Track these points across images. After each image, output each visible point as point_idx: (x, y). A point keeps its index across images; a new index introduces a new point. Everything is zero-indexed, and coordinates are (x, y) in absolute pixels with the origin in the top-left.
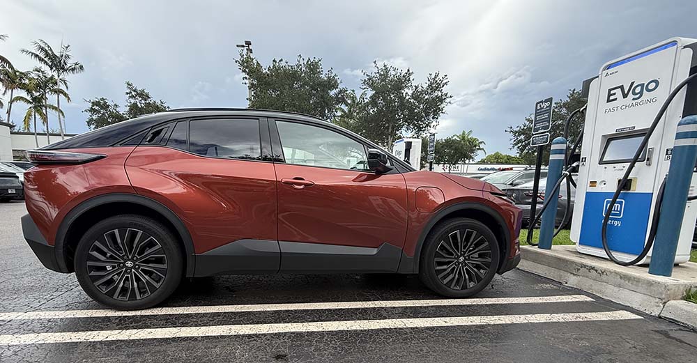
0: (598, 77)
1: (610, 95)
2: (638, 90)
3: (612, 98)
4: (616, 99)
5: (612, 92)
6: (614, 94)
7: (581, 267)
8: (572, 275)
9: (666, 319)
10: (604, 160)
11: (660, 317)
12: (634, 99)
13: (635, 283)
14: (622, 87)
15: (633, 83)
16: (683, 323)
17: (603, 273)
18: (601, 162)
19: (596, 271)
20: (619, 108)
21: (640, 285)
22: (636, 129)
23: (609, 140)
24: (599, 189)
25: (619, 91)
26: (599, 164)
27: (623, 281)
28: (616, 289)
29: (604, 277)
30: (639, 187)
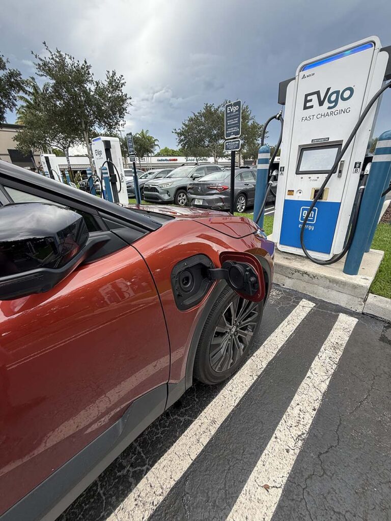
0: (294, 79)
1: (306, 101)
2: (333, 98)
3: (308, 104)
4: (312, 107)
5: (309, 98)
6: (311, 100)
7: (295, 272)
8: (287, 278)
9: (367, 314)
10: (300, 170)
11: (363, 314)
12: (329, 108)
13: (342, 286)
14: (318, 93)
15: (329, 89)
16: (381, 318)
17: (314, 277)
18: (298, 173)
19: (309, 275)
20: (315, 117)
21: (346, 287)
22: (329, 141)
23: (303, 149)
24: (296, 197)
25: (315, 97)
26: (296, 174)
27: (331, 284)
28: (326, 290)
29: (315, 280)
30: (330, 197)
